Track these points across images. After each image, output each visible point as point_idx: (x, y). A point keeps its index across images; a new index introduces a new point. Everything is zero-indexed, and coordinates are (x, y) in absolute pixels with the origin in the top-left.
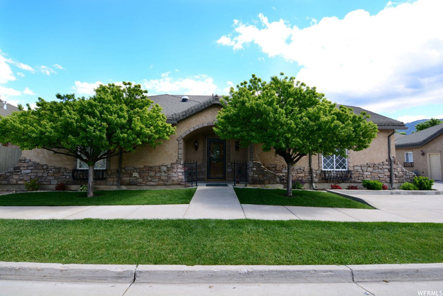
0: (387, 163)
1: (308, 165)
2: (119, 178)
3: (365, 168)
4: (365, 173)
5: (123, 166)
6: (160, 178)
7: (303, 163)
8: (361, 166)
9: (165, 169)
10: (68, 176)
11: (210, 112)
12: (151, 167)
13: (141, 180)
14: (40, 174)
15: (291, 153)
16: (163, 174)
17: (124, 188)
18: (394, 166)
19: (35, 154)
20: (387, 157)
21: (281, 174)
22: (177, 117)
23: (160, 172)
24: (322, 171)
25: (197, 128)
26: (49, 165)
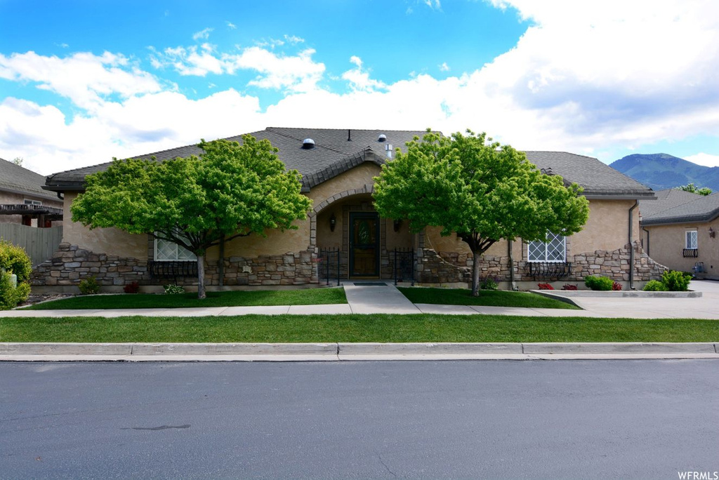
0: (626, 251)
1: (506, 254)
2: (221, 274)
3: (592, 259)
4: (592, 267)
5: (226, 256)
6: (283, 274)
7: (497, 251)
8: (586, 256)
9: (290, 260)
10: (142, 272)
11: (358, 173)
12: (270, 258)
13: (254, 278)
14: (96, 269)
15: (478, 238)
16: (288, 268)
17: (227, 288)
18: (636, 255)
19: (86, 237)
20: (626, 242)
21: (465, 268)
22: (310, 181)
23: (283, 264)
24: (527, 263)
25: (340, 197)
26: (109, 254)
